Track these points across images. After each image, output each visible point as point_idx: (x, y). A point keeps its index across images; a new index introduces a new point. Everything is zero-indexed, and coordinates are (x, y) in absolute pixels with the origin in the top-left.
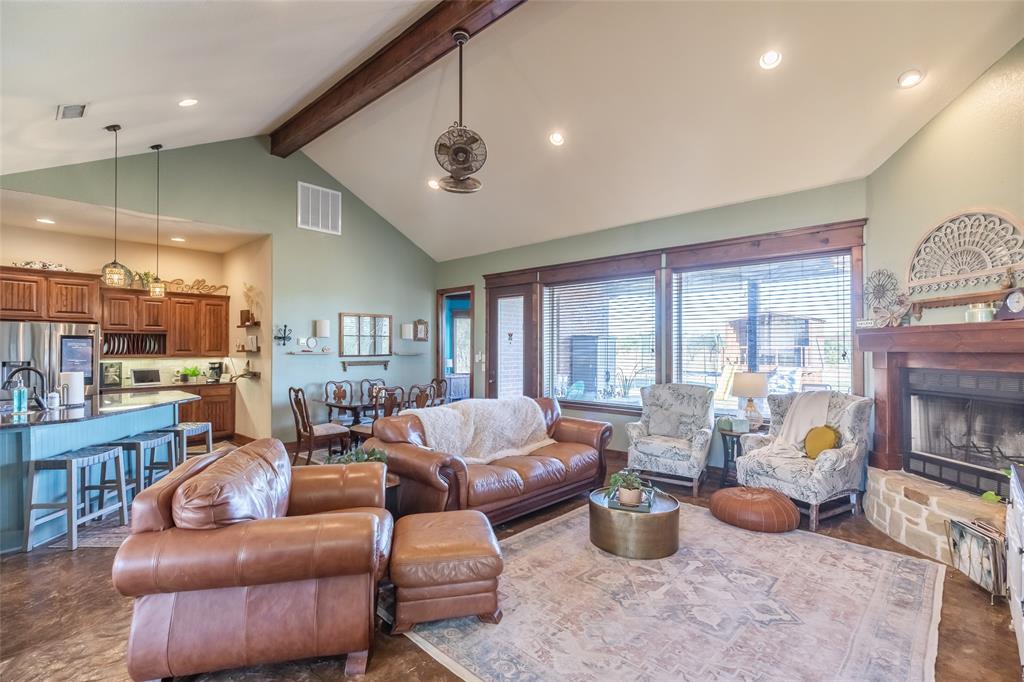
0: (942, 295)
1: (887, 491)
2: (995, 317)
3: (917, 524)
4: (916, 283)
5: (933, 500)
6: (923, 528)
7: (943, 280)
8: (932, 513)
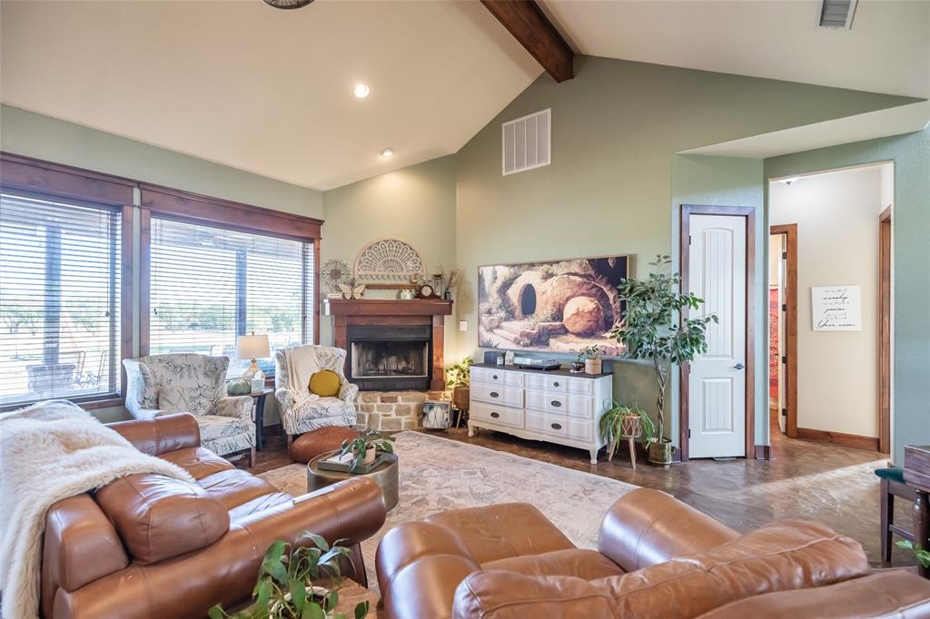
0: (382, 282)
1: (364, 404)
2: (416, 297)
3: (389, 416)
4: (361, 272)
5: (400, 398)
6: (394, 416)
7: (380, 274)
8: (400, 406)
